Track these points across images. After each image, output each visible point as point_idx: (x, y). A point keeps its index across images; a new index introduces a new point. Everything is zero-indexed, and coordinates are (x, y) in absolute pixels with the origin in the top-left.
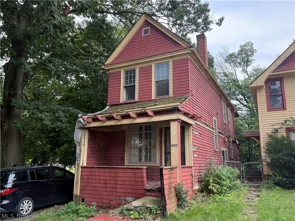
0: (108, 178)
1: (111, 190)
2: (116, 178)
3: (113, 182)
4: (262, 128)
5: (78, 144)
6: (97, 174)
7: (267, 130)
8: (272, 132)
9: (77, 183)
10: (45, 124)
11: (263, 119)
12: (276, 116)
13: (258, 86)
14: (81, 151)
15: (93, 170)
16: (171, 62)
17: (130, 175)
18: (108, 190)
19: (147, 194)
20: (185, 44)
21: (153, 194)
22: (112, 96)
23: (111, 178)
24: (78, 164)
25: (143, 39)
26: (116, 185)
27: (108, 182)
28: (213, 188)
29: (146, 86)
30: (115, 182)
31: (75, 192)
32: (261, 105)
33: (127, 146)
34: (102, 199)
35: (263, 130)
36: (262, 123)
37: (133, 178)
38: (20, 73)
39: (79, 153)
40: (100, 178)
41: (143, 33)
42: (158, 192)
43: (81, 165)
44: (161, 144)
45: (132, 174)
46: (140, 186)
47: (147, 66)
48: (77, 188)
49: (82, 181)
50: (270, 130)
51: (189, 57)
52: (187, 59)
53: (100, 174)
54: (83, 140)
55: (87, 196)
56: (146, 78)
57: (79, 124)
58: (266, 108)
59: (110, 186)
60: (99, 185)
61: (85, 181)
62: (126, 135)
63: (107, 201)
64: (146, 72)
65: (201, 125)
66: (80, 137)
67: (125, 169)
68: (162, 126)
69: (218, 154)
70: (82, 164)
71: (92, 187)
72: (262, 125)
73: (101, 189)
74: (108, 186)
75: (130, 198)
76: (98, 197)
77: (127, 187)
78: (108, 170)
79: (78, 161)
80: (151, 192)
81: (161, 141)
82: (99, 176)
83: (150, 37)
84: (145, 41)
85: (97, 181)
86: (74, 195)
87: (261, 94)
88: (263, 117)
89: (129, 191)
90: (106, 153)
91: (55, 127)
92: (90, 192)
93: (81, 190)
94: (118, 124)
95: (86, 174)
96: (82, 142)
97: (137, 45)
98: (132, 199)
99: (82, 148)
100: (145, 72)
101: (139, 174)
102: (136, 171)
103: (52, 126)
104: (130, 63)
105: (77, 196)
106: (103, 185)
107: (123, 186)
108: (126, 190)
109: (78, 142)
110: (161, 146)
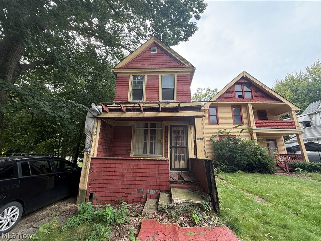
0: (125, 170)
1: (129, 182)
2: (136, 170)
3: (131, 174)
4: (206, 134)
5: (89, 134)
6: (112, 166)
7: (209, 136)
8: (212, 137)
9: (85, 176)
10: (44, 111)
12: (213, 128)
14: (92, 141)
15: (106, 161)
16: (175, 75)
17: (152, 167)
18: (125, 182)
19: (172, 186)
20: (188, 64)
21: (178, 185)
23: (130, 170)
24: (88, 155)
25: (151, 55)
26: (136, 178)
27: (125, 174)
29: (153, 91)
30: (134, 174)
31: (81, 187)
33: (133, 140)
34: (117, 193)
37: (157, 170)
39: (89, 144)
40: (115, 170)
41: (151, 51)
42: (183, 183)
44: (167, 139)
45: (156, 167)
46: (164, 178)
47: (154, 76)
48: (84, 181)
49: (91, 173)
50: (210, 136)
51: (190, 74)
53: (116, 166)
54: (95, 130)
55: (97, 190)
56: (153, 84)
57: (92, 112)
58: (208, 123)
59: (128, 178)
60: (114, 178)
61: (96, 173)
63: (124, 195)
66: (92, 127)
67: (147, 161)
68: (168, 125)
70: (92, 155)
71: (105, 180)
73: (116, 182)
74: (125, 178)
75: (152, 190)
76: (112, 190)
77: (150, 179)
78: (126, 162)
79: (88, 152)
80: (175, 184)
81: (167, 137)
82: (114, 169)
83: (157, 55)
84: (153, 57)
85: (111, 174)
86: (79, 190)
89: (151, 183)
90: (111, 145)
91: (56, 115)
92: (102, 185)
93: (90, 184)
94: (140, 116)
95: (98, 165)
96: (94, 132)
97: (145, 59)
98: (155, 192)
99: (94, 138)
100: (153, 80)
101: (163, 165)
102: (160, 163)
103: (52, 115)
105: (83, 191)
106: (119, 178)
107: (144, 179)
108: (148, 182)
109: (90, 131)
110: (167, 141)
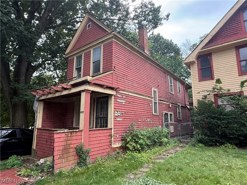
0: (48, 138)
2: (51, 138)
4: (195, 95)
5: (36, 112)
6: (43, 134)
7: (199, 96)
8: (202, 98)
9: (34, 140)
11: (195, 88)
12: (206, 85)
13: (190, 62)
16: (102, 46)
18: (48, 146)
20: (109, 30)
22: (69, 76)
24: (35, 126)
25: (87, 32)
26: (51, 143)
27: (48, 140)
28: (130, 146)
29: (87, 66)
30: (51, 141)
31: (33, 147)
32: (193, 76)
35: (195, 97)
36: (194, 92)
38: (22, 66)
39: (36, 119)
40: (44, 137)
41: (87, 27)
43: (37, 127)
47: (88, 52)
49: (37, 139)
50: (201, 96)
51: (114, 40)
52: (112, 42)
53: (45, 134)
55: (38, 150)
58: (198, 79)
60: (44, 142)
62: (75, 105)
64: (88, 56)
65: (130, 94)
66: (37, 107)
69: (158, 117)
71: (41, 144)
72: (195, 93)
73: (45, 145)
74: (48, 143)
79: (35, 124)
81: (94, 109)
83: (91, 30)
85: (43, 140)
86: (32, 149)
87: (193, 68)
88: (195, 86)
92: (40, 147)
94: (54, 97)
95: (39, 133)
96: (38, 111)
99: (38, 115)
104: (78, 50)
109: (36, 110)
110: (94, 112)
